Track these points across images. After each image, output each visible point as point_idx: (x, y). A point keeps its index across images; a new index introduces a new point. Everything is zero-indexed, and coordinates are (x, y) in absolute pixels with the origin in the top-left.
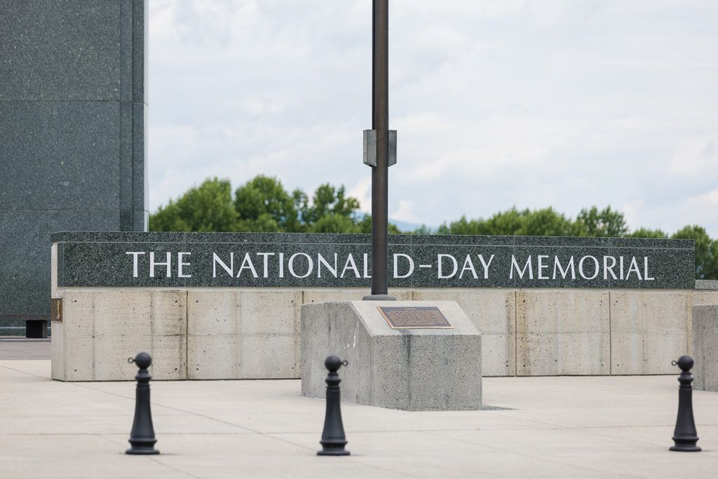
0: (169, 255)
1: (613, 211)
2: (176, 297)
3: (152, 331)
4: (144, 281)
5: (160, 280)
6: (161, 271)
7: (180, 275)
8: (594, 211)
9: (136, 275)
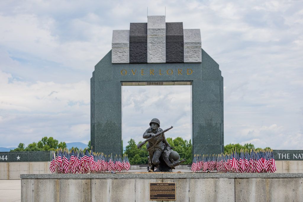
0: (285, 154)
1: (251, 144)
2: (287, 162)
3: (283, 169)
4: (281, 159)
5: (284, 159)
6: (284, 157)
7: (288, 158)
8: (247, 144)
9: (279, 158)
